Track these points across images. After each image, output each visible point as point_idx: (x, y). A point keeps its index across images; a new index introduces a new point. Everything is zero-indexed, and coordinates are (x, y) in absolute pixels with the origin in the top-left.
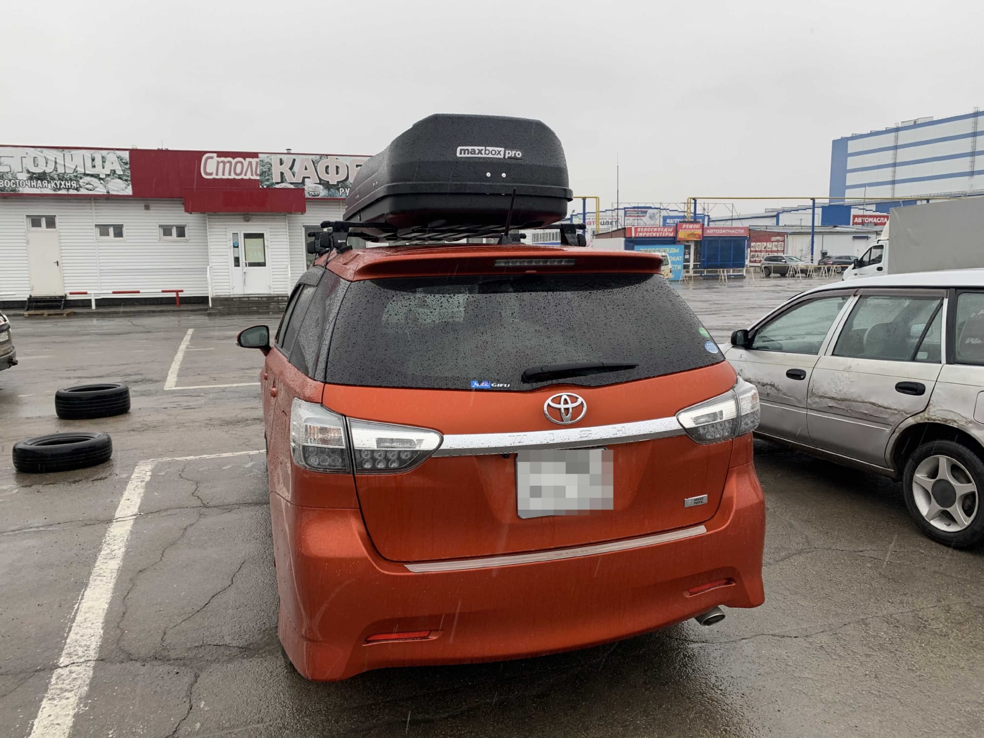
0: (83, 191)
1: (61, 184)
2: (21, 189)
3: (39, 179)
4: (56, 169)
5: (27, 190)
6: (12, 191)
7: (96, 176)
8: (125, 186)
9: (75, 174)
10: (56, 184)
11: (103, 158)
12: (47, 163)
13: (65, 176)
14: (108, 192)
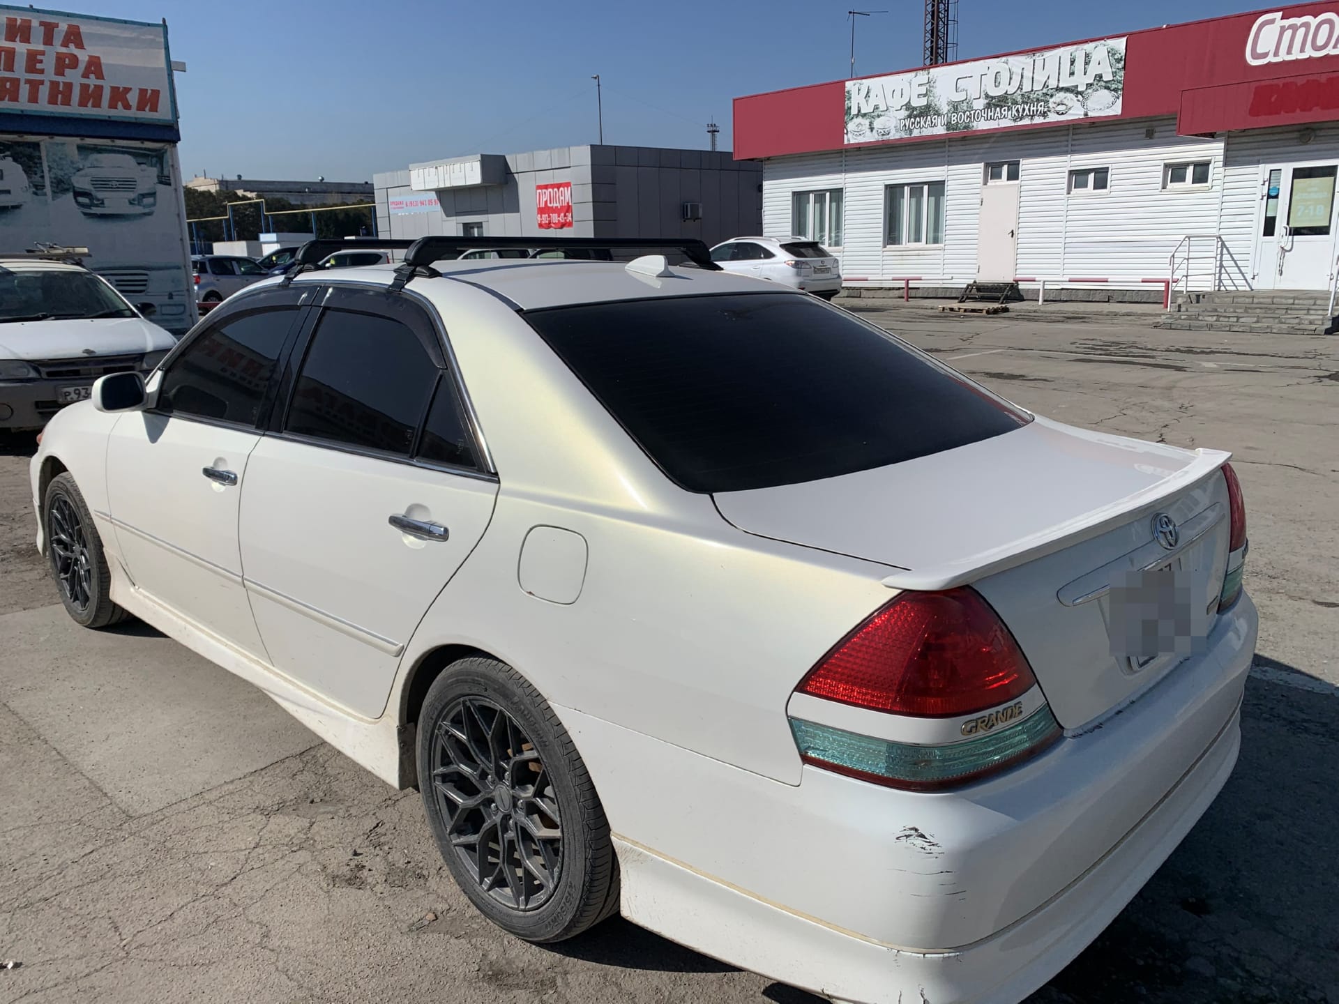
0: (1052, 118)
1: (1024, 110)
2: (975, 124)
3: (998, 106)
4: (1020, 88)
5: (982, 125)
6: (965, 128)
7: (1073, 90)
8: (1113, 99)
9: (1045, 91)
10: (1018, 111)
11: (1087, 56)
12: (1011, 78)
13: (1032, 96)
14: (1086, 114)
